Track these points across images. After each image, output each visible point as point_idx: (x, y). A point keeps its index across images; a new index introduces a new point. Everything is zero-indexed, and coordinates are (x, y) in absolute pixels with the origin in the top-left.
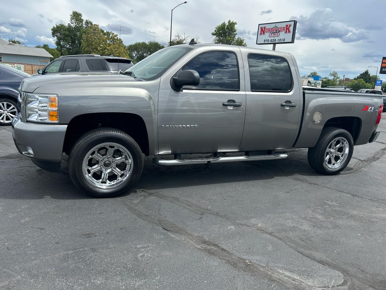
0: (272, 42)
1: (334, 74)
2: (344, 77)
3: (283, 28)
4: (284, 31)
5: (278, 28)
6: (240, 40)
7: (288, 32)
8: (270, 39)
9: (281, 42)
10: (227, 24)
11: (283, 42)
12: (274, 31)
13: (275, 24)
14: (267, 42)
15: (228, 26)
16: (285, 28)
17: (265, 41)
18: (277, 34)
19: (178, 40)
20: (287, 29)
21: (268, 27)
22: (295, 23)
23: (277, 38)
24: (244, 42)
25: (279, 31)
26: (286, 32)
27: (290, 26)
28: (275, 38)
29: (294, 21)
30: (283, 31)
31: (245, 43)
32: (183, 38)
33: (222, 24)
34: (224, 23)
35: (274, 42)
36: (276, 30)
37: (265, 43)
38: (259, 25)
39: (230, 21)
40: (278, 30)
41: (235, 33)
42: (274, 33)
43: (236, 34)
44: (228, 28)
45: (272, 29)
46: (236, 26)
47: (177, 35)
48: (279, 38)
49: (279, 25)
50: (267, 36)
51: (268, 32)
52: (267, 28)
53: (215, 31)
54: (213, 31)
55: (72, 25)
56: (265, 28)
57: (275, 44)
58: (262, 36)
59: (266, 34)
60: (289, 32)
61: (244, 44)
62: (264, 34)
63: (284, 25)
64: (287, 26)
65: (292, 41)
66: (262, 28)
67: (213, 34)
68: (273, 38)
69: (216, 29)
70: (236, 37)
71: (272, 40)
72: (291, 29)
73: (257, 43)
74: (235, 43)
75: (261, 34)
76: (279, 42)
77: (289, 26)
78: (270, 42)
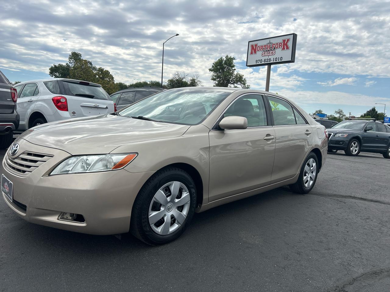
0: (266, 63)
1: (340, 112)
2: (350, 114)
3: (280, 44)
4: (281, 47)
5: (273, 45)
6: (239, 76)
7: (286, 48)
8: (263, 58)
9: (277, 61)
10: (225, 59)
11: (280, 61)
12: (268, 49)
13: (269, 39)
14: (260, 63)
15: (225, 61)
16: (281, 44)
17: (257, 61)
18: (272, 52)
19: (177, 78)
20: (284, 45)
21: (260, 43)
22: (295, 36)
23: (272, 57)
24: (244, 77)
25: (274, 48)
26: (284, 49)
27: (288, 40)
28: (270, 57)
29: (293, 34)
30: (279, 47)
31: (245, 79)
32: (183, 77)
33: (219, 60)
34: (221, 58)
35: (269, 62)
36: (271, 47)
37: (258, 64)
38: (249, 42)
39: (227, 56)
40: (273, 46)
41: (233, 68)
42: (268, 51)
43: (235, 69)
44: (226, 63)
45: (265, 46)
46: (234, 61)
47: (177, 73)
48: (275, 57)
49: (274, 41)
50: (259, 56)
51: (261, 50)
52: (259, 45)
53: (213, 66)
54: (211, 67)
55: (71, 65)
56: (256, 45)
57: (269, 65)
58: (254, 55)
59: (257, 52)
60: (288, 48)
61: (243, 79)
62: (255, 53)
63: (280, 40)
64: (284, 41)
65: (291, 59)
66: (252, 46)
67: (210, 70)
68: (266, 58)
69: (213, 65)
70: (235, 73)
71: (266, 60)
72: (290, 44)
73: (248, 65)
74: (234, 78)
75: (252, 53)
76: (275, 62)
77: (286, 41)
78: (263, 63)
